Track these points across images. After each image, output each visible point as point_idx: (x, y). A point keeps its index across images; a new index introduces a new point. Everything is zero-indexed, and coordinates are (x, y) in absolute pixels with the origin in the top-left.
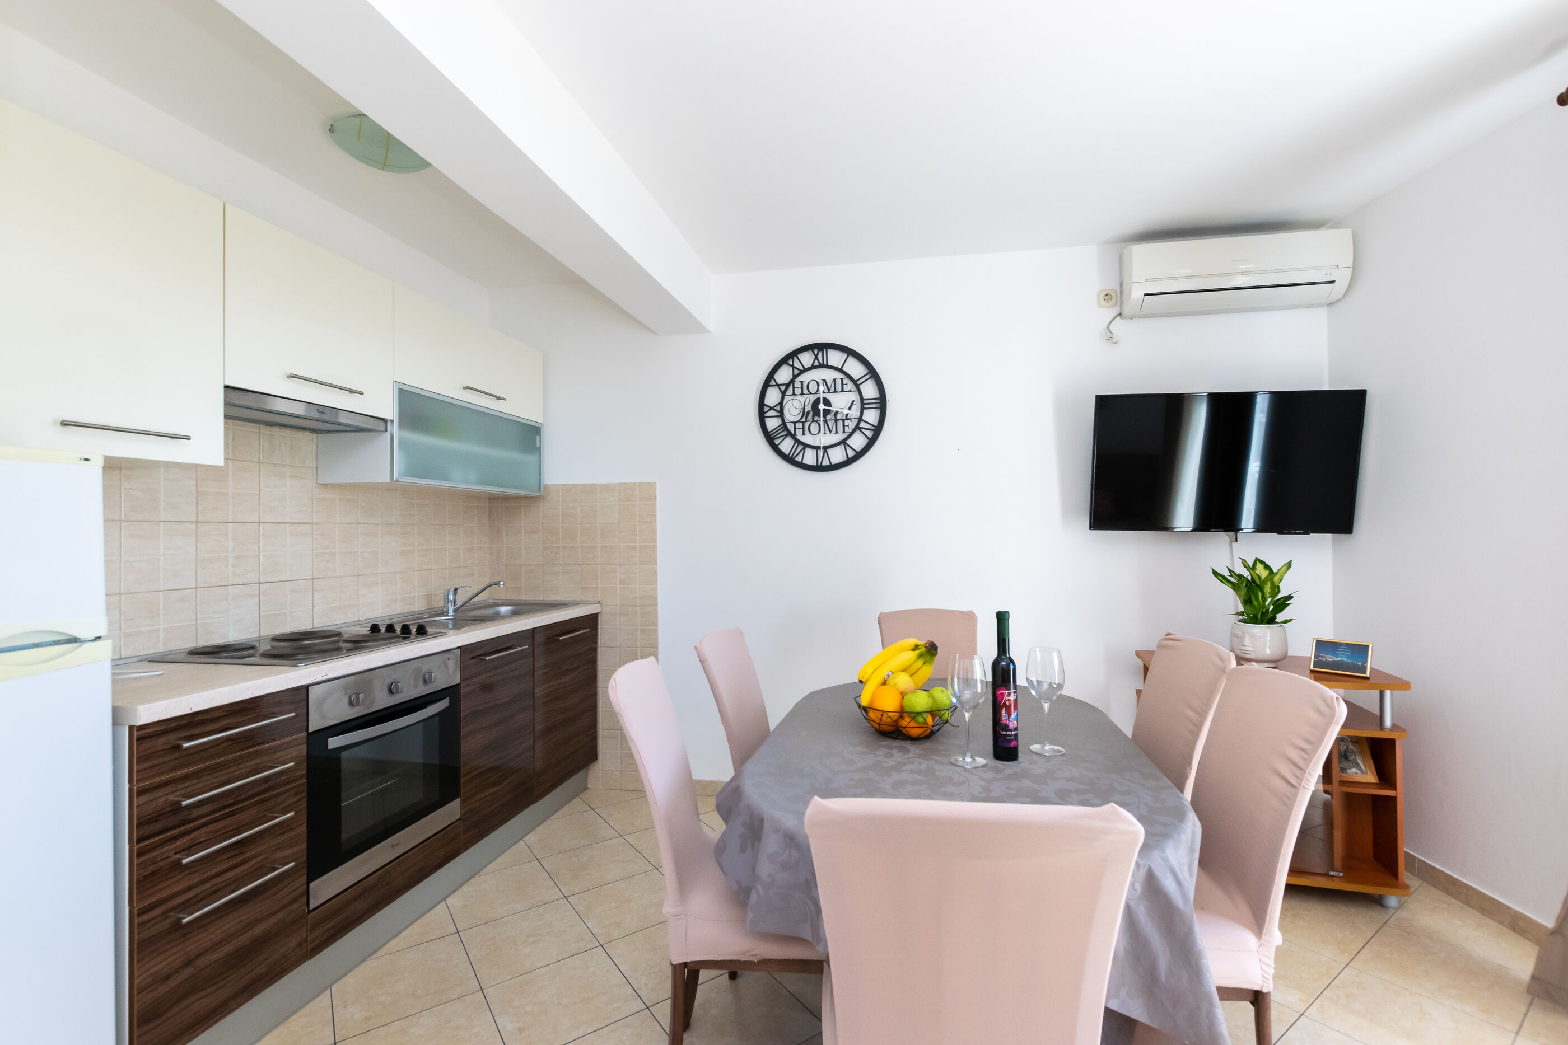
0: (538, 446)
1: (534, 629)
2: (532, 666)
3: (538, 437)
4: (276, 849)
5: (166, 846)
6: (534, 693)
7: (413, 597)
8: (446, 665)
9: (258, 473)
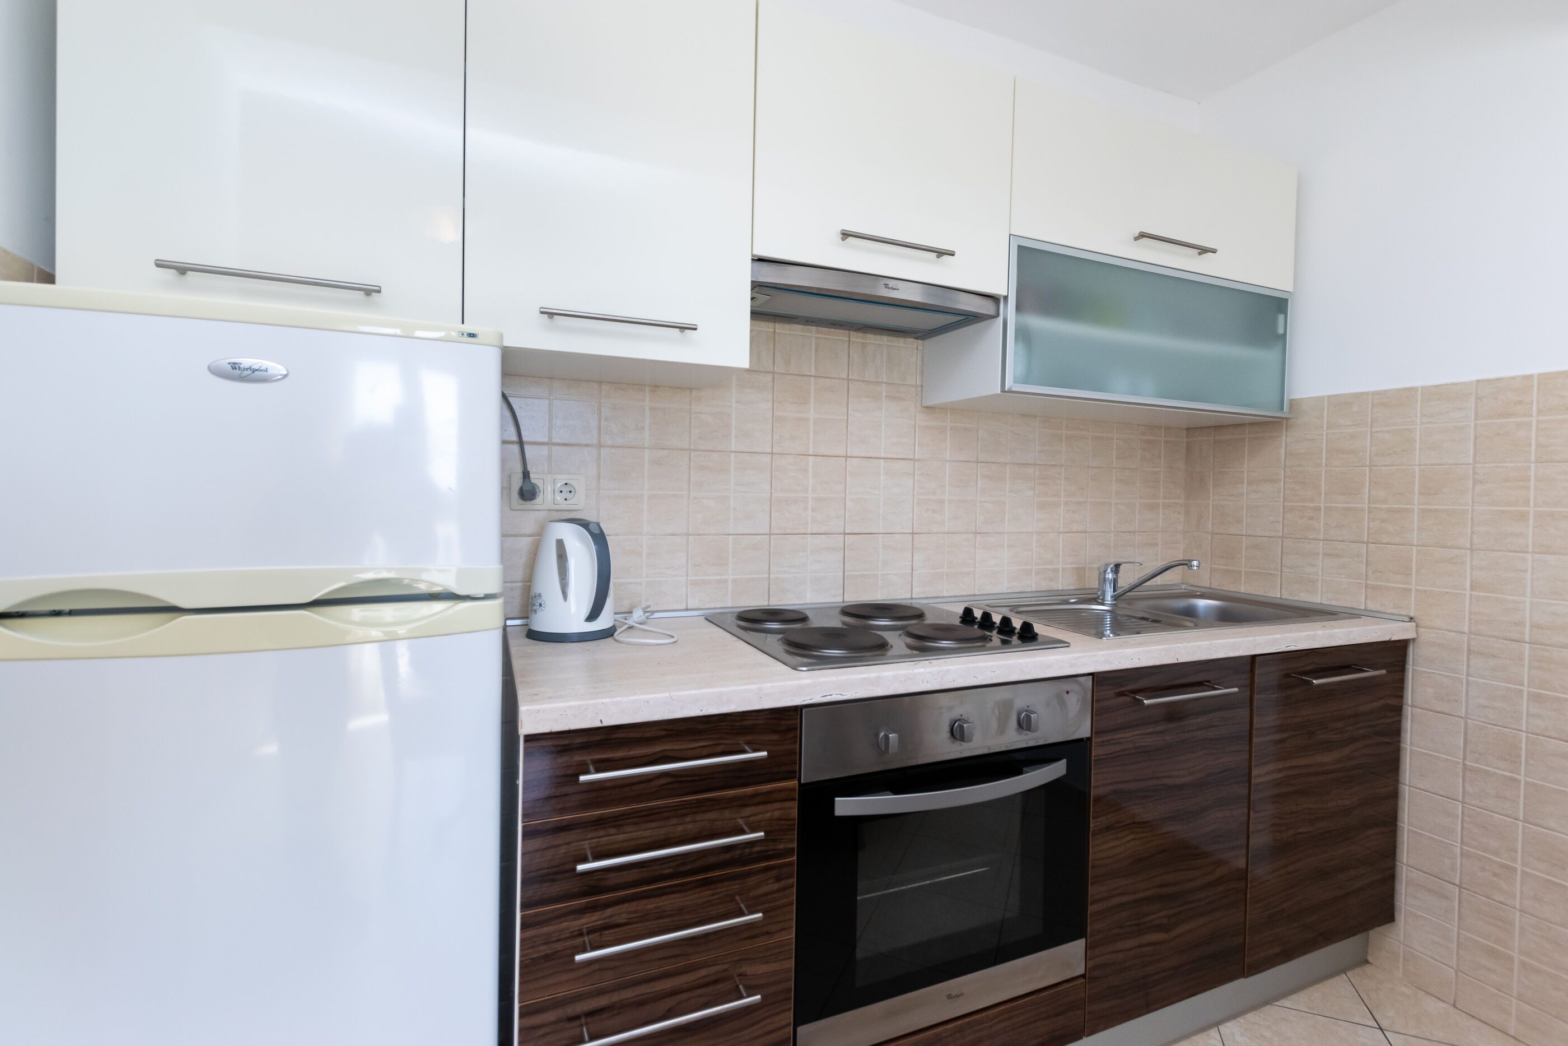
0: (1281, 331)
1: (1254, 657)
2: (1248, 725)
3: (1281, 317)
4: (740, 960)
5: (565, 921)
6: (1250, 774)
7: (1056, 570)
8: (1062, 703)
9: (846, 393)
